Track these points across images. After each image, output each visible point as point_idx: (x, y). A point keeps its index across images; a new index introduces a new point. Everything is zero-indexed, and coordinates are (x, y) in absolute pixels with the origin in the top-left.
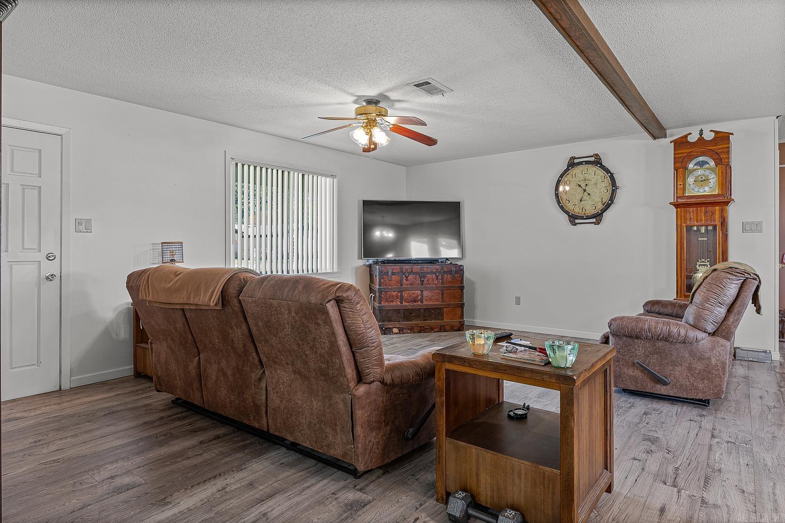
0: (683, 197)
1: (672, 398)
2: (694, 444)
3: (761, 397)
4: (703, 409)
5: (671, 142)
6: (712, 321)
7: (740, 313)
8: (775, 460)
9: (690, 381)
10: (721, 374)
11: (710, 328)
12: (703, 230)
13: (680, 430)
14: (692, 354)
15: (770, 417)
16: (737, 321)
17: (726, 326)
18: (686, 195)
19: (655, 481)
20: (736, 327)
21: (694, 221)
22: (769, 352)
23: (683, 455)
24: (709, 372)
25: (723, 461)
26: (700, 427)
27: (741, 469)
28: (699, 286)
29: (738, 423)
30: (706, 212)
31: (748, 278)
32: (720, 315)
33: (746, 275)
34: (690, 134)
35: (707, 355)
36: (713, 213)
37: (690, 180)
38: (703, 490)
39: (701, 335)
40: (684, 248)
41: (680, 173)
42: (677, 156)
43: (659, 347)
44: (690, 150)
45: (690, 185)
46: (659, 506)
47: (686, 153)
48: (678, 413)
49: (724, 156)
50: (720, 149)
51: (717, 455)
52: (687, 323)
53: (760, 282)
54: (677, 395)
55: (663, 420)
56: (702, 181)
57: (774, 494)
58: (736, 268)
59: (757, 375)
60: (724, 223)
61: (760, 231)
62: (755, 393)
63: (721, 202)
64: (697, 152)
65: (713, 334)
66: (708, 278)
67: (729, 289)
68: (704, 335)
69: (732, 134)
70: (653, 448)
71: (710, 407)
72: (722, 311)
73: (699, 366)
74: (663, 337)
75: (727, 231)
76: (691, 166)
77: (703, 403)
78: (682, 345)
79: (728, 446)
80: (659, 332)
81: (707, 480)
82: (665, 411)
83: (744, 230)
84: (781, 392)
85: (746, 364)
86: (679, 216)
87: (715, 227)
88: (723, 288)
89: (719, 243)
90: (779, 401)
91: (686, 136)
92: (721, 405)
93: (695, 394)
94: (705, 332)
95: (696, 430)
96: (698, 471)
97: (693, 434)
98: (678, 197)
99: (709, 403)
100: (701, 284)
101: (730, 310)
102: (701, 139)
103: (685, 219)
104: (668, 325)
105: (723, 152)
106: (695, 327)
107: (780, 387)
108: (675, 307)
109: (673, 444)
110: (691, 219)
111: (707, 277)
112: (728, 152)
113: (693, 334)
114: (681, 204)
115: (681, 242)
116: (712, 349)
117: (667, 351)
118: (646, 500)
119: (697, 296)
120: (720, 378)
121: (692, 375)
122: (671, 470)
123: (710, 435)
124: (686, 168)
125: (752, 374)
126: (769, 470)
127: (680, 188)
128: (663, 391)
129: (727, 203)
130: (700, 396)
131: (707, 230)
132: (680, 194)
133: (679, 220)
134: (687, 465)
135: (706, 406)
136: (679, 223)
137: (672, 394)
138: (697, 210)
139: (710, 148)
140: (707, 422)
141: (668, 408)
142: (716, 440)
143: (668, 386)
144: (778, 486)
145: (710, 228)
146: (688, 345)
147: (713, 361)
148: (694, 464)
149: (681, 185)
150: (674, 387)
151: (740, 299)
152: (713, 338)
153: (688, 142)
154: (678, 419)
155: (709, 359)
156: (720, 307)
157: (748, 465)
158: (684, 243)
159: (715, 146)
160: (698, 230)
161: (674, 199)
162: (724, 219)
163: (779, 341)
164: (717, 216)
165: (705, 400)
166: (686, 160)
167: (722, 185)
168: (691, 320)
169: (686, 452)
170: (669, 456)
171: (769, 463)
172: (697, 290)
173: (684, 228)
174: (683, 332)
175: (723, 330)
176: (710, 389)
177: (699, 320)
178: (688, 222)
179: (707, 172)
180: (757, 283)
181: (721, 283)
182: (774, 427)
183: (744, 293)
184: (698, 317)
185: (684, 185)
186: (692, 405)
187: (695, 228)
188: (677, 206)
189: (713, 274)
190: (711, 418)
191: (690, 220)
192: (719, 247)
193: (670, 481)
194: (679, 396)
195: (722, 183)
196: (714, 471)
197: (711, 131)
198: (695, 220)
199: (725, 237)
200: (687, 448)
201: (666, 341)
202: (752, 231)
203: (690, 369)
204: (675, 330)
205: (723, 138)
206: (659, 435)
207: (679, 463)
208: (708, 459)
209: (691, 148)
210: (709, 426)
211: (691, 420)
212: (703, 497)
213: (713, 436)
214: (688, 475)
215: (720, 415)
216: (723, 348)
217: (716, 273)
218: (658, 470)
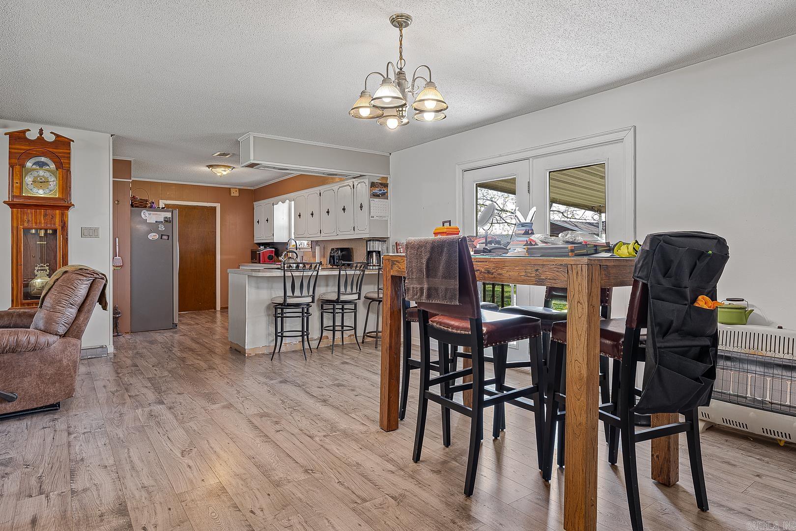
0: (20, 197)
1: (18, 414)
2: (52, 448)
3: (105, 387)
4: (54, 414)
5: (6, 134)
6: (63, 323)
7: (90, 312)
8: (125, 431)
9: (40, 389)
10: (73, 373)
11: (62, 330)
12: (42, 233)
13: (34, 441)
14: (43, 360)
15: (114, 400)
16: (87, 319)
17: (77, 325)
18: (24, 195)
19: (18, 500)
20: (86, 325)
21: (32, 223)
22: (105, 346)
23: (44, 463)
24: (61, 374)
25: (83, 451)
26: (55, 431)
27: (100, 450)
28: (50, 289)
29: (90, 414)
30: (45, 215)
31: (96, 278)
32: (71, 316)
33: (95, 275)
34: (29, 130)
35: (58, 358)
36: (53, 217)
37: (28, 179)
38: (71, 483)
39: (52, 338)
40: (21, 252)
41: (17, 170)
42: (13, 151)
43: (4, 361)
44: (28, 148)
45: (28, 184)
46: (29, 518)
47: (24, 150)
48: (28, 427)
49: (65, 161)
50: (60, 153)
51: (77, 448)
52: (36, 329)
53: (107, 281)
54: (25, 409)
55: (13, 439)
56: (41, 182)
57: (130, 457)
58: (86, 270)
59: (97, 369)
60: (64, 227)
61: (97, 236)
62: (99, 384)
63: (62, 205)
64: (36, 151)
65: (64, 336)
66: (59, 280)
67: (79, 290)
68: (55, 338)
69: (73, 141)
70: (8, 470)
71: (61, 409)
72: (72, 312)
73: (50, 371)
74: (9, 348)
75: (67, 235)
76: (29, 164)
77: (53, 408)
78: (32, 353)
79: (85, 437)
80: (6, 343)
81: (72, 473)
82: (13, 430)
83: (83, 235)
84: (120, 377)
85: (86, 362)
86: (15, 217)
87: (55, 231)
88: (74, 289)
89: (60, 247)
90: (119, 385)
91: (24, 132)
92: (71, 404)
93: (46, 401)
94: (56, 335)
95: (52, 435)
96: (62, 469)
97: (49, 440)
98: (13, 197)
99: (59, 406)
100: (52, 287)
101: (80, 310)
102: (40, 140)
103: (23, 221)
104: (15, 334)
105: (64, 157)
106: (46, 331)
107: (118, 373)
108: (12, 316)
109: (30, 457)
110: (29, 221)
111: (57, 279)
112: (69, 158)
113: (44, 339)
114: (18, 204)
115: (17, 245)
116: (63, 351)
117: (13, 363)
118: (13, 523)
119: (47, 299)
120: (72, 377)
121: (43, 382)
122: (33, 481)
123: (66, 434)
124: (23, 166)
125: (93, 369)
126: (122, 441)
127: (17, 187)
128: (8, 409)
129: (67, 208)
130: (52, 401)
131: (46, 234)
132: (16, 193)
133: (15, 221)
134: (50, 470)
135: (57, 409)
136: (15, 225)
137: (19, 409)
138: (36, 212)
139: (50, 150)
140: (61, 425)
141: (15, 426)
142: (72, 436)
143: (14, 402)
144: (131, 450)
145: (50, 232)
146: (39, 351)
147: (65, 362)
148: (57, 465)
149: (17, 183)
150: (22, 400)
151: (90, 298)
152: (64, 340)
153: (26, 138)
154: (30, 432)
155: (61, 361)
156: (71, 308)
157: (105, 444)
158: (20, 246)
159: (55, 149)
160: (37, 233)
161: (9, 198)
162: (65, 223)
163: (113, 336)
164: (57, 220)
165: (57, 403)
166: (23, 156)
167: (63, 189)
168: (41, 325)
169: (47, 458)
170: (28, 470)
171: (121, 436)
172: (47, 293)
173: (21, 230)
174: (33, 339)
175: (74, 330)
176: (61, 391)
177: (51, 324)
178: (26, 225)
179: (47, 174)
180: (104, 281)
181: (72, 284)
182: (120, 407)
183: (93, 292)
184: (49, 321)
185: (21, 183)
186: (42, 413)
187: (33, 231)
188: (12, 205)
189: (64, 276)
190: (64, 418)
191: (28, 223)
192: (60, 251)
193: (35, 492)
194: (27, 408)
195: (63, 187)
196: (77, 462)
197: (51, 133)
198: (34, 222)
199: (66, 240)
200: (46, 454)
201: (13, 352)
202: (90, 236)
203: (40, 376)
204: (23, 338)
205: (63, 143)
206: (13, 454)
207: (41, 471)
208: (69, 454)
209: (29, 145)
210: (64, 427)
211: (43, 428)
212: (72, 489)
213: (69, 434)
214: (53, 477)
215: (72, 413)
216: (74, 347)
217: (67, 275)
218: (20, 488)
